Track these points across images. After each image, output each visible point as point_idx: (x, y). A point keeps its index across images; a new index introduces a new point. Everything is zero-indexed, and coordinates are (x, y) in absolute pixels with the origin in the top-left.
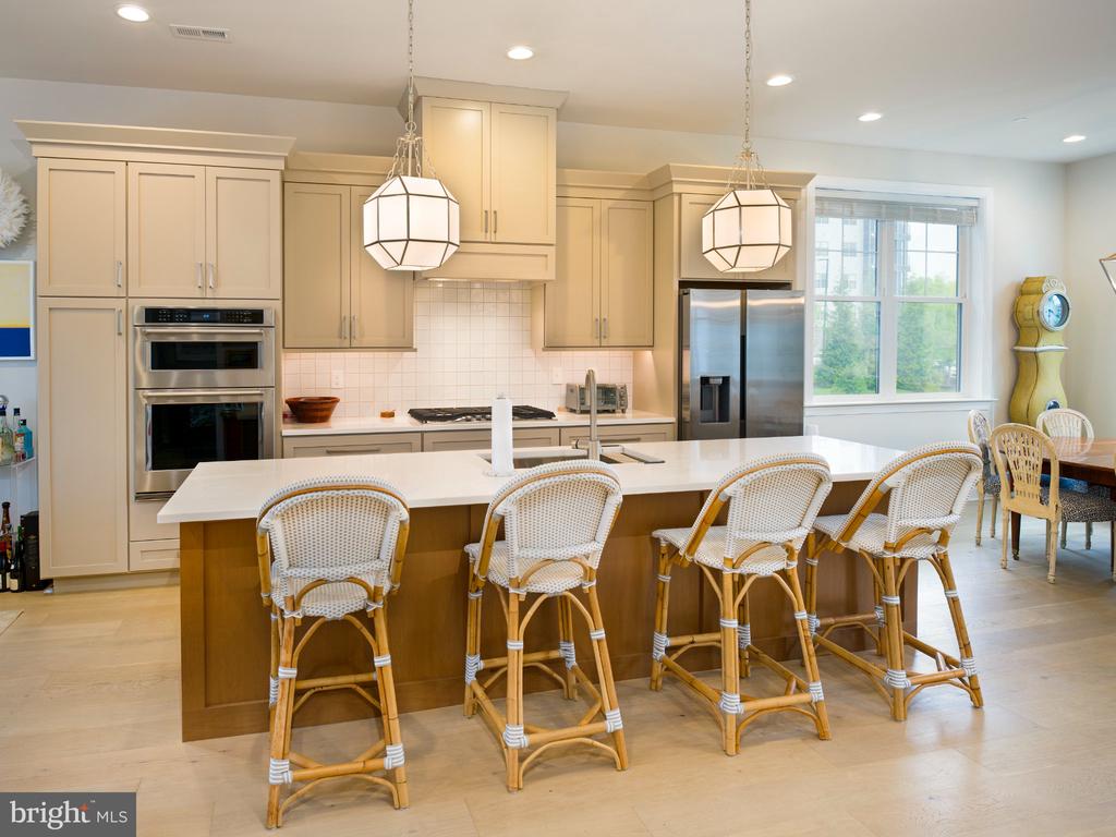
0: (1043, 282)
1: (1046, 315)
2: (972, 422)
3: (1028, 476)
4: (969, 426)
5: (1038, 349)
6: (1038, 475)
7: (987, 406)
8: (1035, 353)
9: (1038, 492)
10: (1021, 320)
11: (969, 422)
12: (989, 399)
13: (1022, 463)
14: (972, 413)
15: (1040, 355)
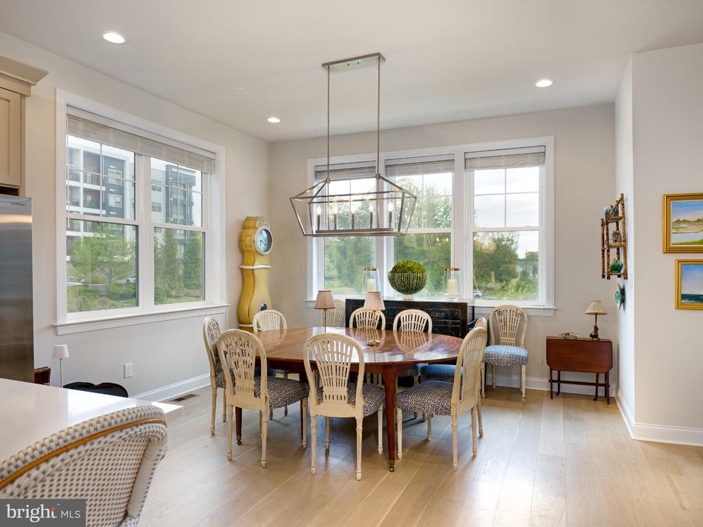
0: (257, 220)
1: (259, 243)
2: (206, 327)
3: (246, 374)
4: (204, 330)
5: (255, 267)
6: (252, 372)
7: (223, 310)
8: (253, 270)
9: (253, 387)
10: (244, 246)
11: (204, 328)
12: (225, 305)
13: (241, 363)
14: (207, 320)
15: (256, 272)
